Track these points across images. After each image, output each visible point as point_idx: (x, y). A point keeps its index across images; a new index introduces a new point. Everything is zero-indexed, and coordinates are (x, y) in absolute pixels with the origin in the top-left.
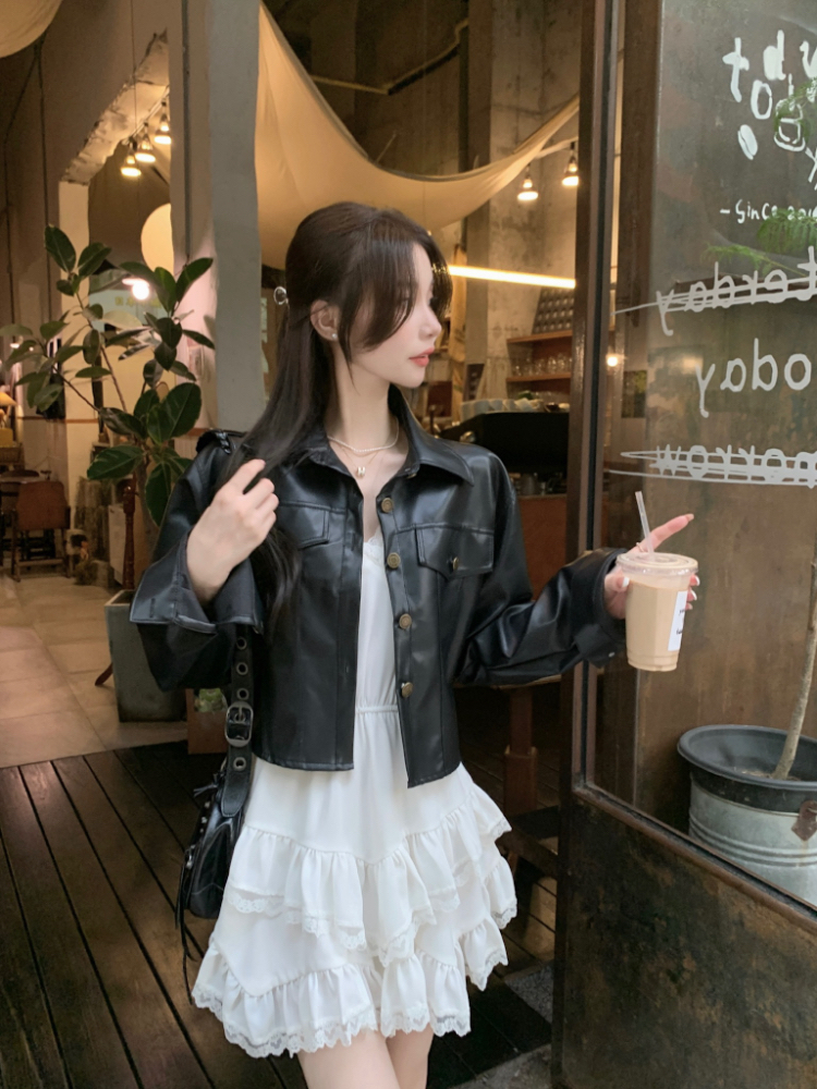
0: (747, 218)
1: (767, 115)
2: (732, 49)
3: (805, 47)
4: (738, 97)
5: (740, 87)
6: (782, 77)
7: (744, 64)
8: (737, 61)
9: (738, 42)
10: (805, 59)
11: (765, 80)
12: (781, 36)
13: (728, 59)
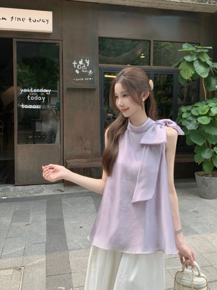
0: (78, 80)
1: (80, 68)
2: (74, 62)
3: (86, 60)
4: (75, 67)
5: (76, 66)
6: (82, 64)
7: (76, 63)
8: (75, 63)
9: (75, 61)
10: (86, 62)
11: (79, 64)
12: (82, 60)
13: (73, 63)
